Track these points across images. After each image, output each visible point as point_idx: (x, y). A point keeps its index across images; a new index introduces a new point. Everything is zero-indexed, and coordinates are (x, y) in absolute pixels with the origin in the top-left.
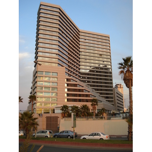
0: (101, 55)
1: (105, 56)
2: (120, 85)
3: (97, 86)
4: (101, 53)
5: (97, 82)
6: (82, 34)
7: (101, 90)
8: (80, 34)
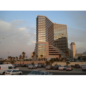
0: (63, 34)
1: (65, 35)
2: (74, 43)
3: (61, 48)
4: (63, 33)
5: (61, 46)
6: (55, 25)
7: (63, 49)
8: (54, 25)
